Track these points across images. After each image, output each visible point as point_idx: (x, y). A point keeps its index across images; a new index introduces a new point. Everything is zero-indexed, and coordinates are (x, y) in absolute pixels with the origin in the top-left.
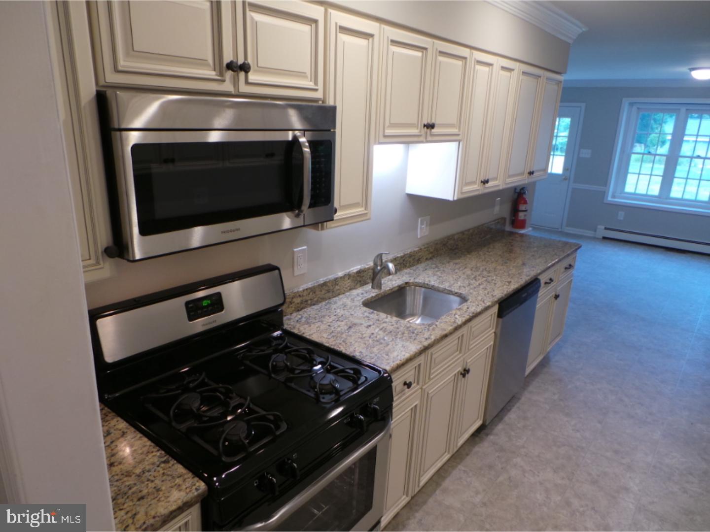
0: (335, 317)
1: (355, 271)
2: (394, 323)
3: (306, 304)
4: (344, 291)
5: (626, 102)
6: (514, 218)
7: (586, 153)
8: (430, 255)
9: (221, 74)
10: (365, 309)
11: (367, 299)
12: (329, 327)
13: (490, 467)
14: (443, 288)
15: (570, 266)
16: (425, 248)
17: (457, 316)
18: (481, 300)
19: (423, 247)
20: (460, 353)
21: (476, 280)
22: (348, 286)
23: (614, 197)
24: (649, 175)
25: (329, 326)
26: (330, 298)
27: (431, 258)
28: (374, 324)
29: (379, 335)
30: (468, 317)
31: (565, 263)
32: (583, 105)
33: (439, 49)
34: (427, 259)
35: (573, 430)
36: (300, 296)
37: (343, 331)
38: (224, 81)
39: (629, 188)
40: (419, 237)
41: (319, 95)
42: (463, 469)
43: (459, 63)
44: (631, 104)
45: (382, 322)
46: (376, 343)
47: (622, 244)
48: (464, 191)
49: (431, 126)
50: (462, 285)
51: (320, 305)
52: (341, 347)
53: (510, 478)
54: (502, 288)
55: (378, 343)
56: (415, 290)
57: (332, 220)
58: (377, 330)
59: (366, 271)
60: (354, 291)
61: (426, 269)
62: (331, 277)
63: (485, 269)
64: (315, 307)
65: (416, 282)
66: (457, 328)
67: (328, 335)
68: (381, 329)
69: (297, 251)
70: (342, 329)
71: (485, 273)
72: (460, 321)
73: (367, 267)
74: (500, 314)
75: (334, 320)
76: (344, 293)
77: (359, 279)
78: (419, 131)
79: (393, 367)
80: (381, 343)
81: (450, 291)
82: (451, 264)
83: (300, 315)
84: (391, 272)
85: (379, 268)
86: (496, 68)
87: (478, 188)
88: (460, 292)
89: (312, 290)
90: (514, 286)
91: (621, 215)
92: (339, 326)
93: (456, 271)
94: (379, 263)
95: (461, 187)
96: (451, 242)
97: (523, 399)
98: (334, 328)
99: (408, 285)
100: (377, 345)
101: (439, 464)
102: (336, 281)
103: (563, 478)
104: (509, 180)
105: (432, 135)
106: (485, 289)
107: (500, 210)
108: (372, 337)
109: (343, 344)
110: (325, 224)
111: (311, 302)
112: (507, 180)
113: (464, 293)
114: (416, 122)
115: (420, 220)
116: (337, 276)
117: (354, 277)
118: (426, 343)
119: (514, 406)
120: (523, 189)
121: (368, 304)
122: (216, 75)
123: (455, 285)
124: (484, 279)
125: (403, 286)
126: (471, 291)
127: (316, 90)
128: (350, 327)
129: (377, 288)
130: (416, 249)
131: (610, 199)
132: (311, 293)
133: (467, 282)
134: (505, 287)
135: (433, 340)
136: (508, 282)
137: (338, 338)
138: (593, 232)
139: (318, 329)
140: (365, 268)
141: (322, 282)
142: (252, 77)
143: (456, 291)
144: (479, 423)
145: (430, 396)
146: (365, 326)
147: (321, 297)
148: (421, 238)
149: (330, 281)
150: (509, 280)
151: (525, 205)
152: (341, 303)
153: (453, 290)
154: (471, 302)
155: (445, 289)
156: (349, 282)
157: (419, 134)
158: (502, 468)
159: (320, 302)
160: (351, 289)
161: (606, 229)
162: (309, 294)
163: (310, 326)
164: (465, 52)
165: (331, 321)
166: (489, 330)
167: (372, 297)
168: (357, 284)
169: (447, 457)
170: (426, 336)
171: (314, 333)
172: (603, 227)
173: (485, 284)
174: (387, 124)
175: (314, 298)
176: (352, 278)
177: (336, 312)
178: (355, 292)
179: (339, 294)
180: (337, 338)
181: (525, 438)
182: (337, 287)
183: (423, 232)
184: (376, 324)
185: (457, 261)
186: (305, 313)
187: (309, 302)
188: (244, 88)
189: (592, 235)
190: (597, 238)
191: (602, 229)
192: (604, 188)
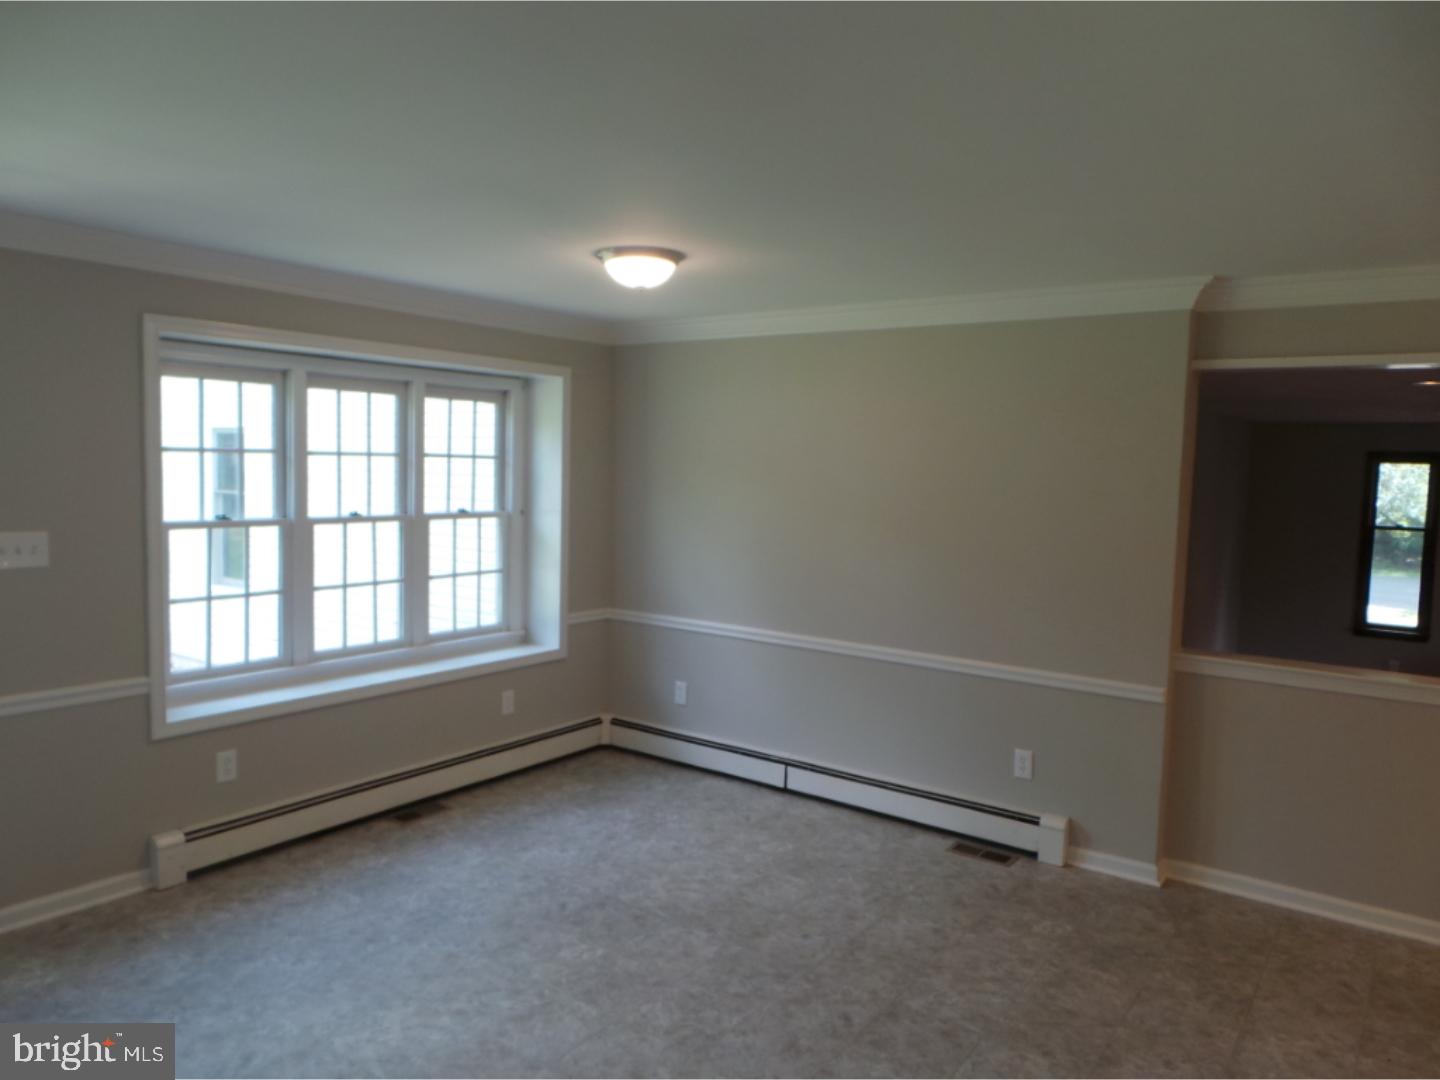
7: (24, 550)
91: (227, 765)
131: (169, 717)
138: (135, 875)
161: (192, 837)
189: (138, 889)
190: (167, 889)
191: (176, 845)
192: (143, 680)
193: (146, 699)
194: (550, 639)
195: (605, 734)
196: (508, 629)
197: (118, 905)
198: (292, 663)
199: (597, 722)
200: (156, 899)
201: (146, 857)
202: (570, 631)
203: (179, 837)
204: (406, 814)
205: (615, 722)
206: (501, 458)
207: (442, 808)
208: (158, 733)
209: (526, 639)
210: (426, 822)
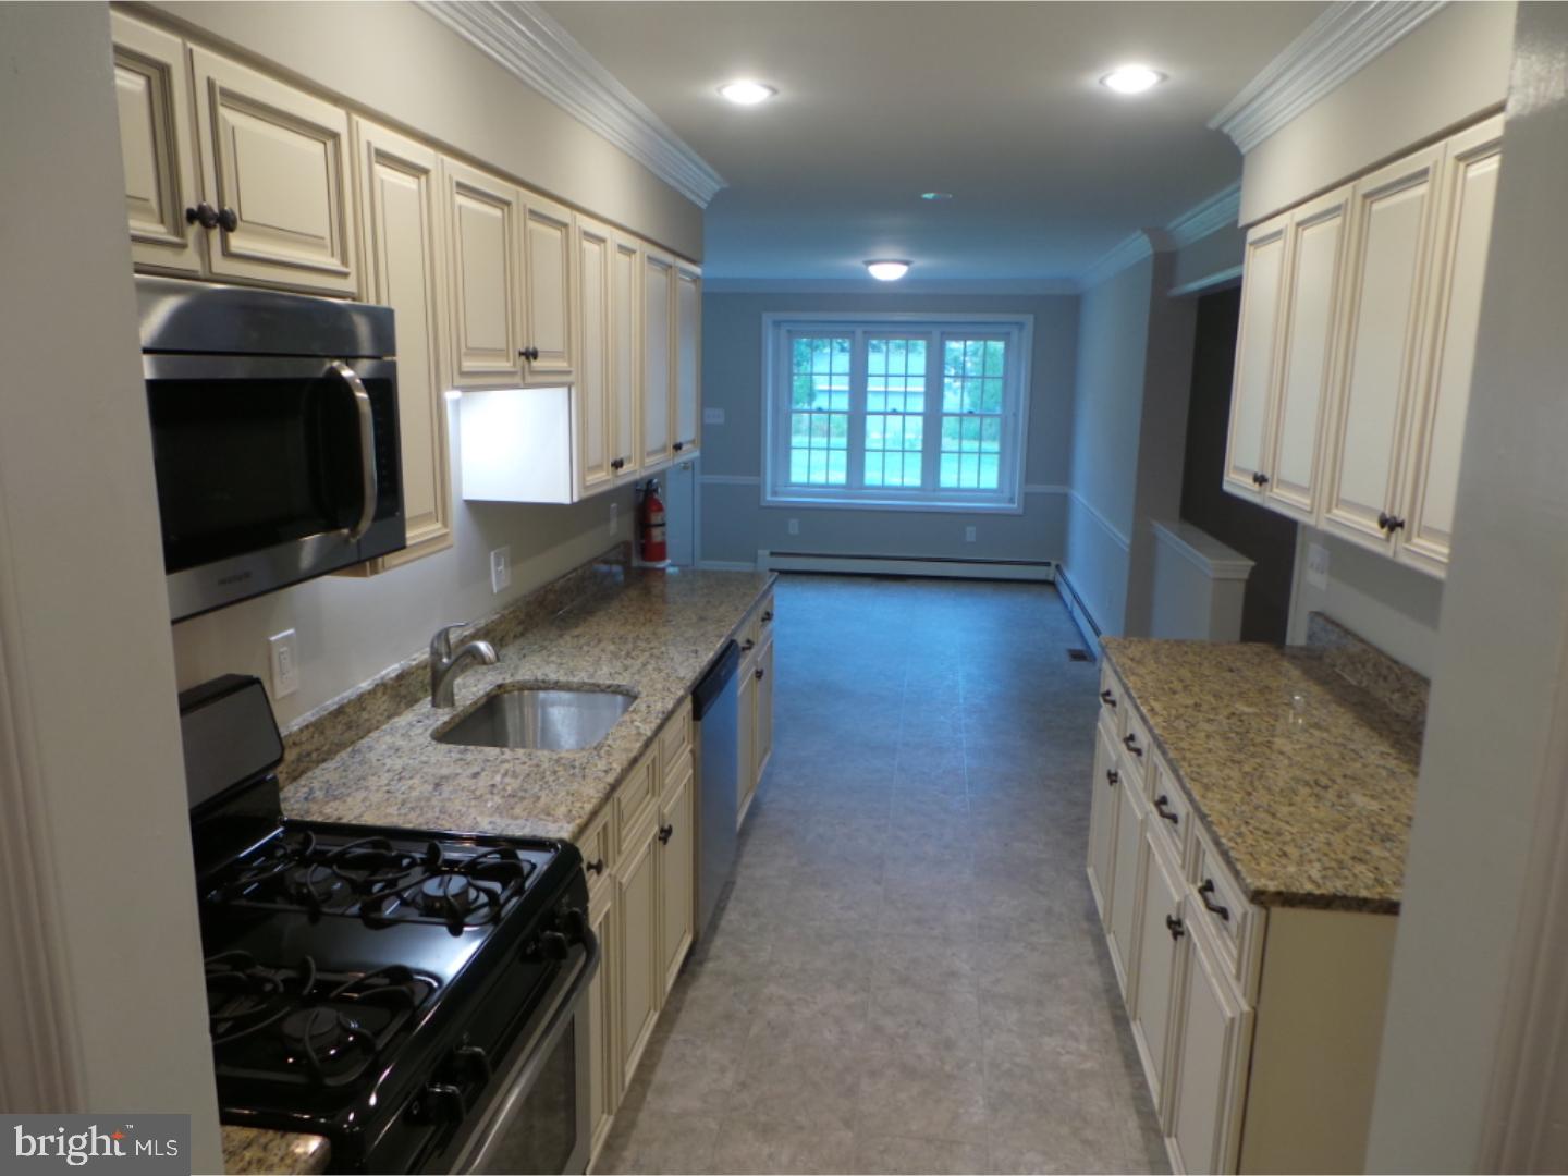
0: (391, 774)
1: (393, 675)
2: (524, 759)
3: (308, 762)
4: (378, 721)
5: (768, 319)
6: (643, 541)
7: (717, 417)
8: (520, 628)
9: (179, 232)
10: (444, 747)
11: (437, 729)
12: (390, 795)
13: (729, 1017)
14: (578, 683)
15: (768, 617)
16: (510, 613)
17: (637, 724)
18: (664, 690)
19: (507, 612)
20: (653, 795)
21: (632, 658)
22: (385, 710)
23: (775, 493)
24: (824, 449)
25: (388, 792)
26: (353, 742)
27: (522, 634)
28: (483, 770)
29: (508, 784)
30: (658, 721)
31: (761, 611)
33: (529, 206)
34: (515, 637)
35: (841, 908)
36: (295, 744)
37: (426, 794)
38: (183, 246)
39: (798, 475)
40: (495, 591)
41: (348, 285)
42: (681, 1037)
43: (556, 234)
44: (777, 324)
45: (498, 762)
46: (512, 801)
47: (803, 578)
48: (588, 484)
49: (530, 354)
50: (613, 671)
51: (338, 758)
52: (444, 822)
53: (769, 1023)
54: (689, 665)
55: (516, 800)
56: (521, 698)
57: (403, 547)
58: (498, 778)
59: (412, 673)
60: (396, 719)
61: (524, 656)
62: (349, 694)
63: (638, 636)
64: (330, 765)
65: (519, 682)
66: (647, 744)
67: (399, 809)
68: (505, 775)
69: (277, 641)
70: (421, 792)
71: (642, 644)
72: (648, 730)
73: (414, 663)
74: (697, 714)
75: (392, 780)
76: (377, 728)
77: (399, 692)
78: (511, 363)
79: (573, 832)
80: (523, 798)
81: (593, 684)
82: (568, 638)
83: (304, 786)
84: (487, 659)
85: (445, 660)
86: (611, 246)
87: (608, 478)
88: (616, 682)
89: (317, 727)
90: (708, 656)
91: (794, 526)
92: (411, 788)
93: (585, 648)
94: (443, 649)
95: (582, 478)
96: (551, 596)
97: (740, 881)
98: (403, 793)
99: (502, 690)
100: (516, 803)
101: (646, 1036)
102: (361, 701)
103: (855, 993)
104: (649, 461)
105: (534, 373)
106: (659, 670)
107: (619, 527)
108: (495, 791)
109: (442, 816)
110: (380, 560)
111: (319, 755)
112: (647, 460)
113: (624, 683)
114: (504, 347)
115: (492, 554)
116: (360, 691)
117: (393, 687)
118: (611, 778)
119: (728, 898)
120: (650, 482)
121: (444, 736)
122: (168, 233)
123: (599, 673)
124: (647, 654)
125: (494, 692)
126: (637, 677)
127: (345, 275)
128: (437, 785)
129: (446, 706)
130: (496, 617)
131: (769, 498)
132: (316, 736)
133: (618, 665)
134: (692, 660)
135: (619, 770)
136: (692, 652)
137: (425, 809)
138: (748, 563)
139: (367, 803)
140: (412, 667)
141: (336, 707)
142: (237, 242)
143: (608, 682)
144: (687, 941)
145: (624, 888)
146: (468, 777)
147: (336, 741)
148: (500, 592)
149: (350, 702)
150: (694, 648)
151: (661, 514)
152: (384, 747)
153: (601, 682)
154: (647, 696)
155: (584, 683)
156: (384, 702)
157: (513, 370)
158: (750, 1012)
159: (337, 752)
160: (390, 717)
161: (772, 554)
162: (312, 737)
163: (345, 801)
164: (562, 213)
165: (386, 782)
166: (684, 746)
167: (445, 723)
168: (400, 702)
169: (654, 1018)
170: (602, 765)
171: (364, 812)
172: (767, 552)
173: (653, 662)
174: (463, 350)
175: (323, 746)
176: (389, 691)
177: (384, 765)
178: (402, 721)
179: (369, 731)
180: (422, 809)
181: (769, 948)
182: (365, 715)
183: (500, 580)
184: (487, 768)
185: (576, 632)
186: (314, 781)
187: (314, 755)
188: (221, 266)
189: (748, 569)
191: (766, 556)
192: (756, 479)
193: (758, 487)
195: (1052, 574)
198: (850, 488)
199: (1048, 564)
202: (1025, 497)
205: (1057, 567)
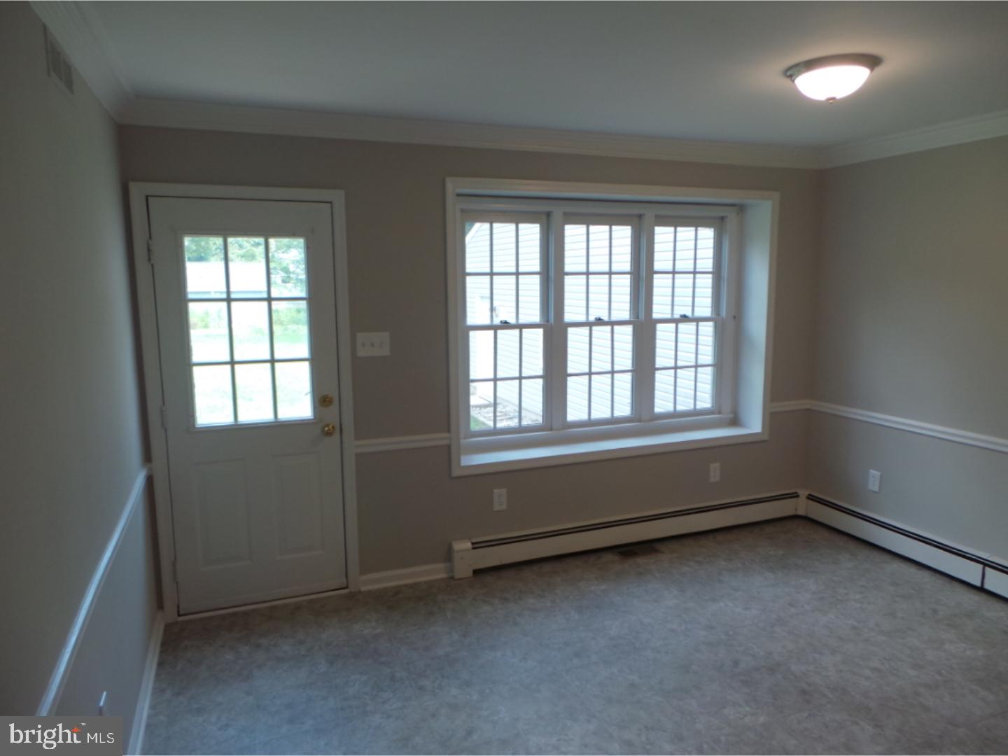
7: (376, 344)
32: (338, 197)
91: (500, 499)
131: (463, 462)
138: (440, 566)
161: (476, 546)
172: (466, 544)
189: (443, 576)
190: (461, 579)
191: (467, 550)
192: (445, 435)
193: (449, 447)
194: (754, 424)
195: (801, 506)
196: (720, 413)
197: (430, 584)
198: (551, 429)
199: (796, 496)
200: (452, 586)
201: (448, 556)
202: (771, 418)
203: (469, 545)
204: (628, 551)
205: (811, 498)
206: (717, 273)
207: (656, 551)
208: (456, 473)
209: (735, 421)
210: (641, 560)
